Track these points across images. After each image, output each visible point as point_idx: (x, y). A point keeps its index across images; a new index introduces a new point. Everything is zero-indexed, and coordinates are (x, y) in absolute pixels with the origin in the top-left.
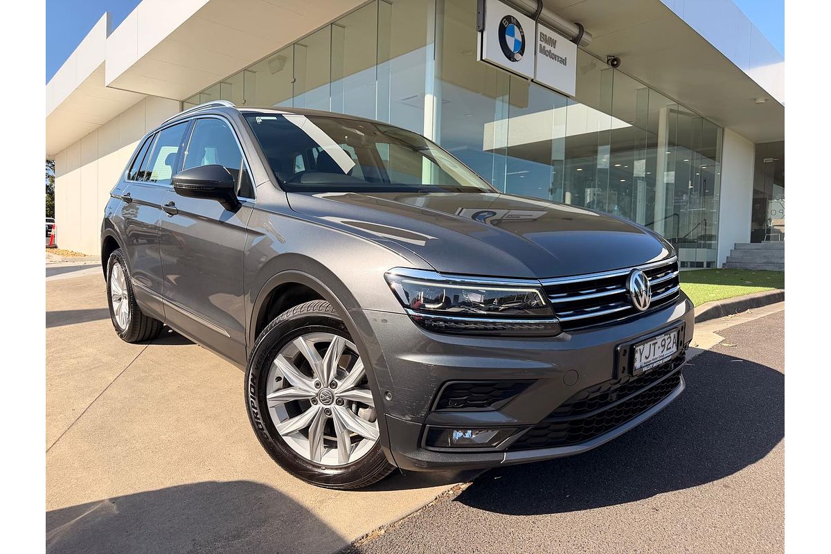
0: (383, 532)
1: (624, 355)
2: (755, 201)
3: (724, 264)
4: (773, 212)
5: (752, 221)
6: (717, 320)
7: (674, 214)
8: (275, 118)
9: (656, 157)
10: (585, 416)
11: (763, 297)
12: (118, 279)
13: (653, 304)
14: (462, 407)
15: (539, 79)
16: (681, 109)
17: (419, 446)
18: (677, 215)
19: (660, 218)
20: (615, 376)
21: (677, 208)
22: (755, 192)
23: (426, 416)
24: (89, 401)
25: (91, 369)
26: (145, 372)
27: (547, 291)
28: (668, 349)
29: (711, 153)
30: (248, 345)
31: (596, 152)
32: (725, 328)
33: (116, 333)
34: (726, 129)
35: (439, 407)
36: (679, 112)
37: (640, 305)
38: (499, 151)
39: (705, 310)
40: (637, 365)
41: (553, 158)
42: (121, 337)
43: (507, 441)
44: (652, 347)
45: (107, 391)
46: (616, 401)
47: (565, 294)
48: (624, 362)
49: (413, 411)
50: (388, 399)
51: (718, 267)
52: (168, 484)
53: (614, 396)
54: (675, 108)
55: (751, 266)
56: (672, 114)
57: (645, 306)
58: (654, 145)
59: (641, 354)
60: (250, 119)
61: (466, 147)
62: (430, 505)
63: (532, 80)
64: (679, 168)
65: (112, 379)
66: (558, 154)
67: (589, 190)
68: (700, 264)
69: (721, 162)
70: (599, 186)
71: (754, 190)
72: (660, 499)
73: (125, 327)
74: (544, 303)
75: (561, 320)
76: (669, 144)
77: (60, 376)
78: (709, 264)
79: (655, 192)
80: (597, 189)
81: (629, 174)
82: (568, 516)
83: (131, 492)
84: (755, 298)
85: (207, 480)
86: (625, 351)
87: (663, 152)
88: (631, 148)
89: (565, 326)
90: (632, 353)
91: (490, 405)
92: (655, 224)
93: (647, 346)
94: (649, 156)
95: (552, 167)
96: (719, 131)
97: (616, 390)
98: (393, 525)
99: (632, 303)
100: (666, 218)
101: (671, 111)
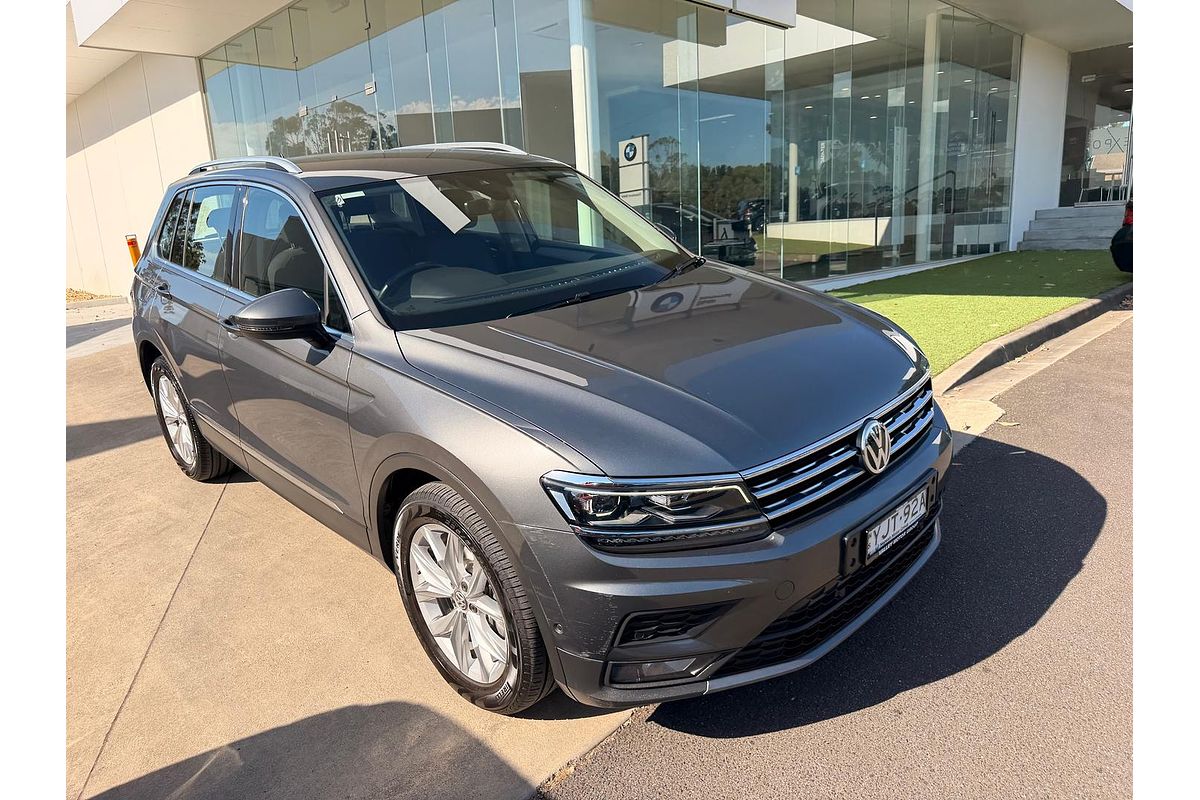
0: (572, 769)
1: (853, 545)
2: (1068, 133)
3: (1019, 244)
4: (1097, 145)
5: (1064, 164)
6: (999, 369)
7: (948, 173)
8: (361, 194)
9: (922, 83)
10: (806, 626)
11: (1067, 319)
12: (170, 397)
13: (893, 457)
14: (652, 638)
15: (740, 8)
16: (958, 13)
17: (602, 684)
18: (953, 172)
19: (928, 180)
20: (842, 571)
21: (953, 159)
22: (1069, 119)
23: (609, 652)
24: (170, 588)
25: (158, 533)
26: (232, 532)
27: (750, 485)
28: (913, 515)
29: (1004, 70)
30: (369, 526)
31: (831, 80)
32: (1006, 389)
33: (178, 468)
34: (1026, 35)
35: (623, 640)
36: (954, 18)
37: (875, 468)
38: (685, 86)
39: (981, 359)
40: (871, 550)
41: (767, 89)
42: (188, 474)
43: (710, 667)
44: (892, 522)
45: (189, 570)
46: (845, 597)
47: (775, 480)
48: (853, 553)
49: (592, 648)
50: (559, 632)
51: (1011, 250)
52: (300, 714)
53: (843, 591)
54: (949, 13)
55: (1056, 246)
56: (944, 21)
57: (882, 465)
58: (920, 62)
59: (876, 536)
60: (326, 200)
61: (635, 88)
62: (625, 724)
63: (731, 11)
64: (955, 95)
65: (191, 548)
66: (776, 82)
67: (823, 144)
68: (984, 249)
69: (1018, 80)
70: (838, 136)
71: (1067, 116)
72: (902, 698)
73: (190, 460)
74: (748, 501)
75: (772, 516)
76: (942, 60)
77: (120, 547)
78: (997, 247)
79: (919, 142)
80: (834, 142)
81: (881, 107)
82: (794, 732)
83: (255, 730)
84: (1054, 324)
85: (346, 704)
86: (855, 540)
87: (931, 72)
88: (885, 69)
89: (774, 525)
90: (864, 538)
91: (685, 632)
92: (919, 189)
93: (884, 524)
94: (911, 81)
95: (766, 104)
96: (1016, 40)
97: (843, 585)
98: (583, 758)
99: (864, 467)
100: (936, 179)
101: (944, 17)
